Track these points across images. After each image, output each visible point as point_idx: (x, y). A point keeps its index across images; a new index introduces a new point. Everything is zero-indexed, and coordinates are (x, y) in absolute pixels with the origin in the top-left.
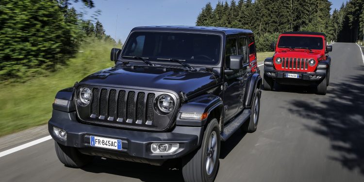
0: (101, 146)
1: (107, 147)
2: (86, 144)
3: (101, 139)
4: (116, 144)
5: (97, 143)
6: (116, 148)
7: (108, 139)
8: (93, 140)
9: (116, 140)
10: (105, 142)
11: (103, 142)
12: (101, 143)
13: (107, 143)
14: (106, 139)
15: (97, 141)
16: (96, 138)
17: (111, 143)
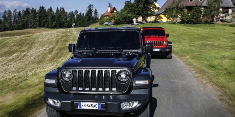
0: (86, 108)
1: (91, 108)
2: (75, 108)
3: (86, 103)
4: (97, 106)
5: (83, 106)
6: (97, 108)
7: (91, 103)
8: (80, 104)
9: (97, 103)
10: (89, 106)
11: (87, 105)
12: (86, 106)
13: (91, 106)
14: (89, 104)
15: (83, 105)
16: (82, 103)
17: (93, 105)
